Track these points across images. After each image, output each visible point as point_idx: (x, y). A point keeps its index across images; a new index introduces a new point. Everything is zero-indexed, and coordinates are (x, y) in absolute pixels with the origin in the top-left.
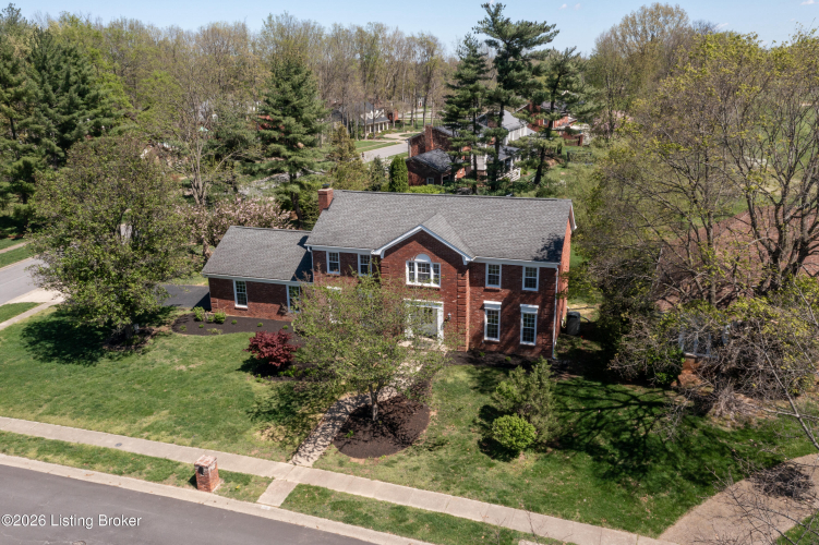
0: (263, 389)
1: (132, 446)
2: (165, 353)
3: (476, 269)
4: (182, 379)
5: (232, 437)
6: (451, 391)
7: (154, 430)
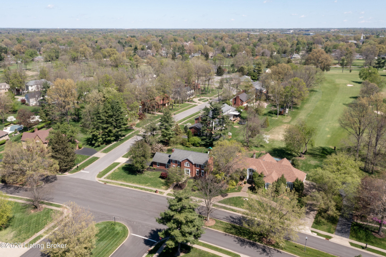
0: (163, 181)
1: (146, 188)
2: (147, 174)
3: (195, 165)
4: (150, 179)
5: (159, 187)
6: (189, 183)
7: (148, 186)
